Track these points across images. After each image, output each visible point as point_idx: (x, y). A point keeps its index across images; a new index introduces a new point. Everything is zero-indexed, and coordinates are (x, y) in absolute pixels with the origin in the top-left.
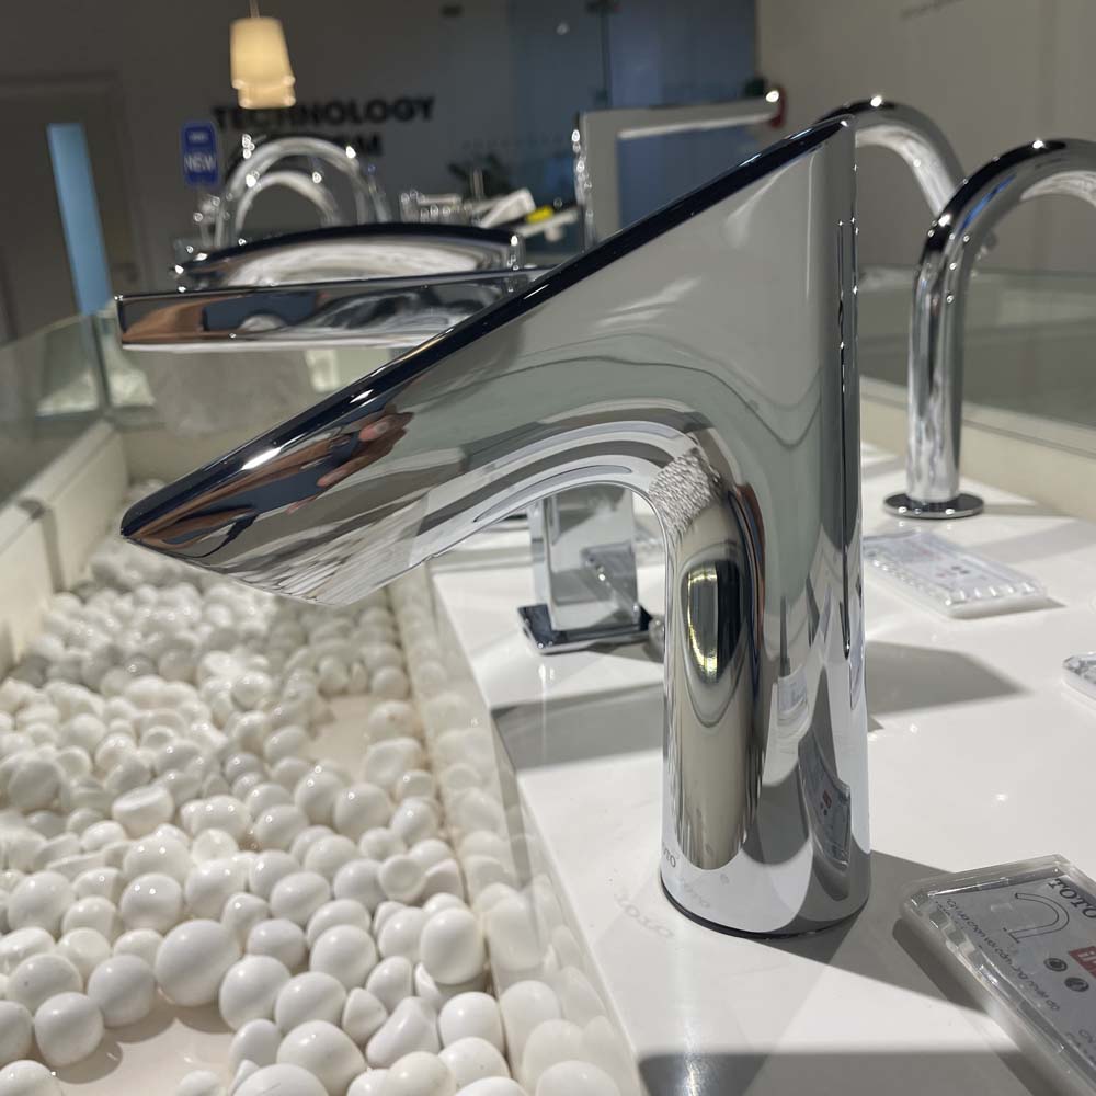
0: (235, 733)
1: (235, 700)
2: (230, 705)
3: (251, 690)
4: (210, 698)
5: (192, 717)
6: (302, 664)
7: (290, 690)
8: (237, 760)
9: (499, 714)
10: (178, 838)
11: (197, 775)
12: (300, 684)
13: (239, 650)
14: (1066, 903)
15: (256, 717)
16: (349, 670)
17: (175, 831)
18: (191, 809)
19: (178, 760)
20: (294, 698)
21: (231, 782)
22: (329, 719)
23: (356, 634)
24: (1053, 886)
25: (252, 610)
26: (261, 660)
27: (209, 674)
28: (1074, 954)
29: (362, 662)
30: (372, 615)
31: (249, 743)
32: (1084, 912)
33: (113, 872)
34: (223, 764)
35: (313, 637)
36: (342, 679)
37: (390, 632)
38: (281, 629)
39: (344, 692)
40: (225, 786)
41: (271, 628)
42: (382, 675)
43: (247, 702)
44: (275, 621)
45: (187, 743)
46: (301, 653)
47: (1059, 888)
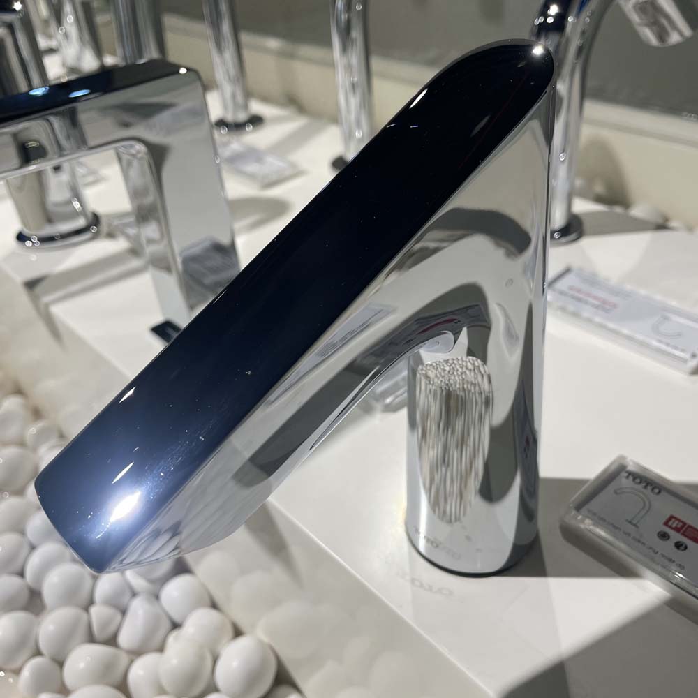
14: (640, 487)
28: (666, 524)
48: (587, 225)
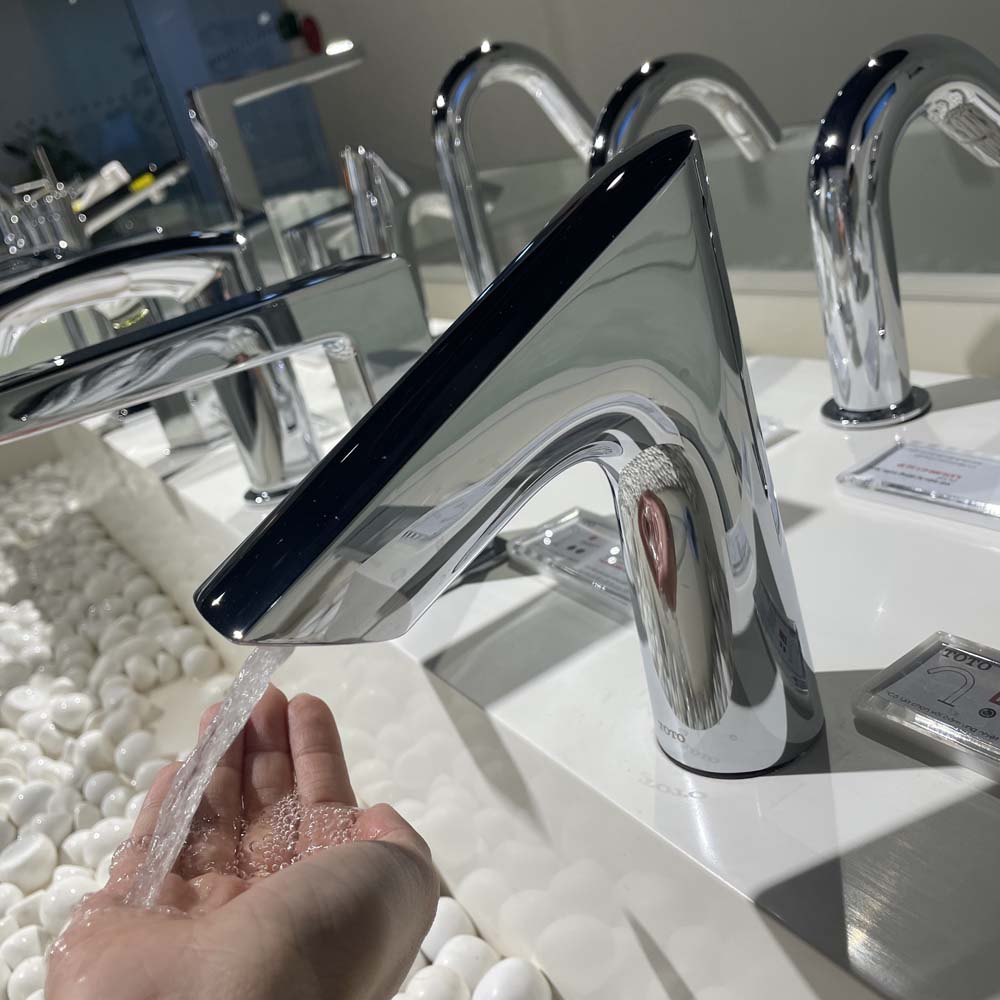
0: (77, 759)
1: (59, 728)
2: (56, 734)
3: (72, 714)
4: (32, 734)
5: (25, 759)
6: (109, 671)
7: (109, 700)
8: (93, 783)
9: (432, 664)
10: (77, 873)
11: (62, 810)
12: (115, 692)
13: (36, 679)
14: (963, 665)
15: (91, 738)
16: (154, 661)
17: (72, 869)
18: (72, 843)
19: (34, 804)
20: (117, 706)
21: (98, 804)
22: (157, 713)
23: (143, 626)
24: (946, 656)
25: (26, 637)
26: (64, 681)
27: (20, 713)
28: (993, 700)
29: (163, 650)
30: (149, 605)
31: (96, 762)
32: (979, 667)
33: (32, 929)
34: (81, 791)
35: (102, 644)
36: (152, 673)
37: (175, 614)
38: (64, 646)
39: (157, 684)
40: (95, 811)
41: (53, 649)
42: (191, 657)
43: (71, 725)
44: (55, 641)
45: (35, 784)
46: (102, 663)
47: (951, 655)
48: (933, 397)
